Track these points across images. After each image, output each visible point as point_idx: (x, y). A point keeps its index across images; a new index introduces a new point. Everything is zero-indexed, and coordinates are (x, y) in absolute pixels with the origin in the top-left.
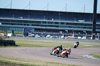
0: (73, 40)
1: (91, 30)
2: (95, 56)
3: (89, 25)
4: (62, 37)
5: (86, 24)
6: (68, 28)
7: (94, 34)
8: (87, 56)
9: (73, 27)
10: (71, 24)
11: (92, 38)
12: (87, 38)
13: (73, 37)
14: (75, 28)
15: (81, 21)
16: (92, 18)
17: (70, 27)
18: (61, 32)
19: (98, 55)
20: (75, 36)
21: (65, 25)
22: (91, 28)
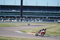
0: (8, 22)
1: (20, 16)
2: (22, 32)
3: (18, 13)
4: (2, 20)
5: (16, 13)
6: (6, 15)
7: (21, 18)
8: (17, 31)
9: (9, 14)
10: (7, 12)
11: (20, 21)
12: (17, 21)
13: (9, 20)
14: (10, 15)
15: (13, 11)
16: (20, 8)
17: (7, 14)
18: (2, 18)
19: (24, 31)
20: (10, 20)
21: (4, 13)
22: (20, 15)
